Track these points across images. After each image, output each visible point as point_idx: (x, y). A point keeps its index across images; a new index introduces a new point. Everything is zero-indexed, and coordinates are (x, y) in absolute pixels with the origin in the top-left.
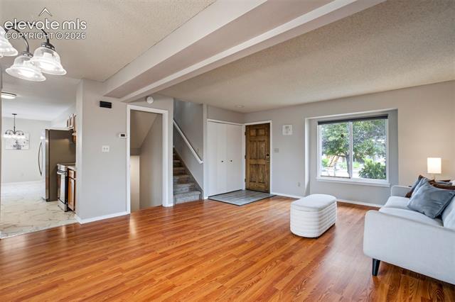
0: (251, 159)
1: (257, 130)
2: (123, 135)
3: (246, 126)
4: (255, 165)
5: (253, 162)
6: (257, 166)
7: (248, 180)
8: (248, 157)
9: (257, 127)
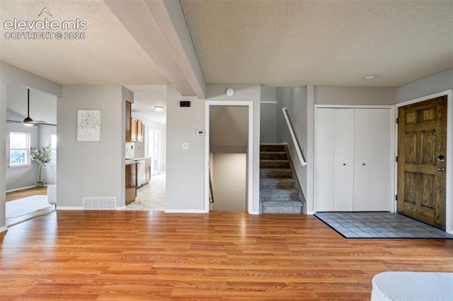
0: (406, 162)
1: (419, 113)
2: (201, 132)
3: (399, 108)
4: (415, 173)
5: (411, 168)
6: (419, 176)
7: (402, 198)
8: (402, 160)
9: (419, 108)
